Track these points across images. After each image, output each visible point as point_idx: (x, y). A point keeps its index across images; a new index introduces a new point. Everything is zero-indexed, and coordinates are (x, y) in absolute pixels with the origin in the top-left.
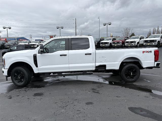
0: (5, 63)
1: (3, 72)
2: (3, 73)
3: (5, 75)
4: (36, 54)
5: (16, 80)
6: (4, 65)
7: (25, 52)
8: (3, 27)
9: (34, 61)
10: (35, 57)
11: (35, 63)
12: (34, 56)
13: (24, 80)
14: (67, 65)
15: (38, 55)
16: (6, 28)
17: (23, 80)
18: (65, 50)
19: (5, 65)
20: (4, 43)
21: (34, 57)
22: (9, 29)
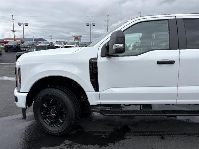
0: (20, 77)
1: (16, 99)
2: (17, 101)
3: (20, 108)
4: (96, 59)
5: (45, 118)
6: (19, 84)
7: (70, 53)
8: (18, 23)
9: (91, 75)
10: (93, 65)
11: (94, 80)
12: (90, 63)
13: (64, 121)
14: (172, 89)
15: (102, 61)
16: (22, 25)
17: (61, 121)
18: (170, 49)
19: (20, 82)
20: (20, 45)
21: (90, 65)
22: (26, 25)
